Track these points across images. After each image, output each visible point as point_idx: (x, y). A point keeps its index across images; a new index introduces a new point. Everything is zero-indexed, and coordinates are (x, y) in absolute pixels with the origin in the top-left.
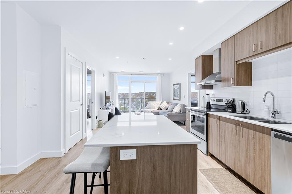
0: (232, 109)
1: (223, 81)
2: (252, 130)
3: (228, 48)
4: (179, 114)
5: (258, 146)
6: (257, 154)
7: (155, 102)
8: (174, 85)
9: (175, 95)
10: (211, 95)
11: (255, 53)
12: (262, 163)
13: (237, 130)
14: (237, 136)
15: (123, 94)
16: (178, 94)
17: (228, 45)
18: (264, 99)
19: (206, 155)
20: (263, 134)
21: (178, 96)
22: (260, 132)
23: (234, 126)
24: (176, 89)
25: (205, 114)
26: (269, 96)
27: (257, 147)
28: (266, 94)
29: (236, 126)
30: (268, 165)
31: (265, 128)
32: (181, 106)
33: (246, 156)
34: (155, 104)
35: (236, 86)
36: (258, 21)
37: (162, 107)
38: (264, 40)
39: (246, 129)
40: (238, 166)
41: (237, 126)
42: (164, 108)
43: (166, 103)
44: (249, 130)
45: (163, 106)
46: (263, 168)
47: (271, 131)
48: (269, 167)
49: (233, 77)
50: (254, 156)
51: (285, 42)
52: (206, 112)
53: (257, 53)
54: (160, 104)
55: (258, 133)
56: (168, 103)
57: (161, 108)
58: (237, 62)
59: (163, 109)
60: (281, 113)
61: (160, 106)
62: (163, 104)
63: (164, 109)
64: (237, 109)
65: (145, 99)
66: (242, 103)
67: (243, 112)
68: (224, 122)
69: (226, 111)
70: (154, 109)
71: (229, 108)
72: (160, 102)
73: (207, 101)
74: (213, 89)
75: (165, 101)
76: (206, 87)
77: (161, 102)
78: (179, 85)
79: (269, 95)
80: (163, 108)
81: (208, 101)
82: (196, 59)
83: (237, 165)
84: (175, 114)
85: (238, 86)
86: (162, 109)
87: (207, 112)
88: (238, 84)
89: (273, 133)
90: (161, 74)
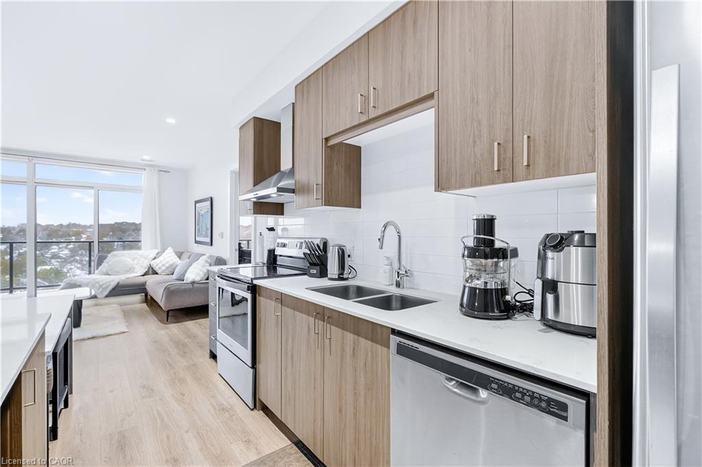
0: (318, 267)
1: (299, 191)
2: (350, 332)
3: (308, 100)
4: (202, 285)
5: (362, 379)
6: (362, 400)
7: (133, 252)
8: (196, 202)
9: (199, 231)
10: (279, 230)
11: (364, 119)
12: (371, 427)
13: (318, 334)
14: (318, 352)
15: (48, 226)
16: (206, 228)
17: (308, 91)
18: (381, 240)
19: (252, 410)
20: (374, 344)
21: (206, 233)
22: (366, 338)
23: (312, 319)
24: (202, 212)
25: (248, 286)
26: (391, 232)
27: (362, 381)
28: (385, 227)
29: (317, 320)
30: (383, 433)
31: (379, 328)
32: (209, 260)
33: (338, 411)
34: (133, 259)
35: (325, 205)
36: (368, 33)
37: (159, 266)
38: (379, 85)
39: (337, 329)
40: (320, 440)
41: (320, 322)
42: (167, 268)
43: (174, 254)
44: (345, 332)
45: (163, 263)
46: (374, 442)
47: (391, 336)
48: (385, 438)
49: (320, 182)
50: (355, 408)
51: (420, 93)
52: (252, 279)
53: (367, 119)
54: (154, 259)
55: (362, 340)
56: (180, 255)
57: (156, 269)
58: (327, 139)
59: (163, 271)
60: (412, 275)
61: (155, 264)
62: (161, 258)
63: (167, 272)
64: (328, 268)
65: (99, 242)
66: (339, 252)
67: (342, 274)
68: (292, 311)
69: (305, 274)
70: (129, 275)
71: (312, 264)
72: (154, 253)
73: (268, 246)
74: (283, 214)
75: (170, 248)
76: (262, 207)
77: (156, 251)
78: (209, 203)
79: (390, 229)
80: (163, 268)
81: (272, 248)
82: (240, 129)
83: (319, 437)
84: (191, 286)
85: (329, 205)
86: (159, 271)
87: (255, 282)
88: (329, 201)
89: (394, 340)
90: (157, 166)
